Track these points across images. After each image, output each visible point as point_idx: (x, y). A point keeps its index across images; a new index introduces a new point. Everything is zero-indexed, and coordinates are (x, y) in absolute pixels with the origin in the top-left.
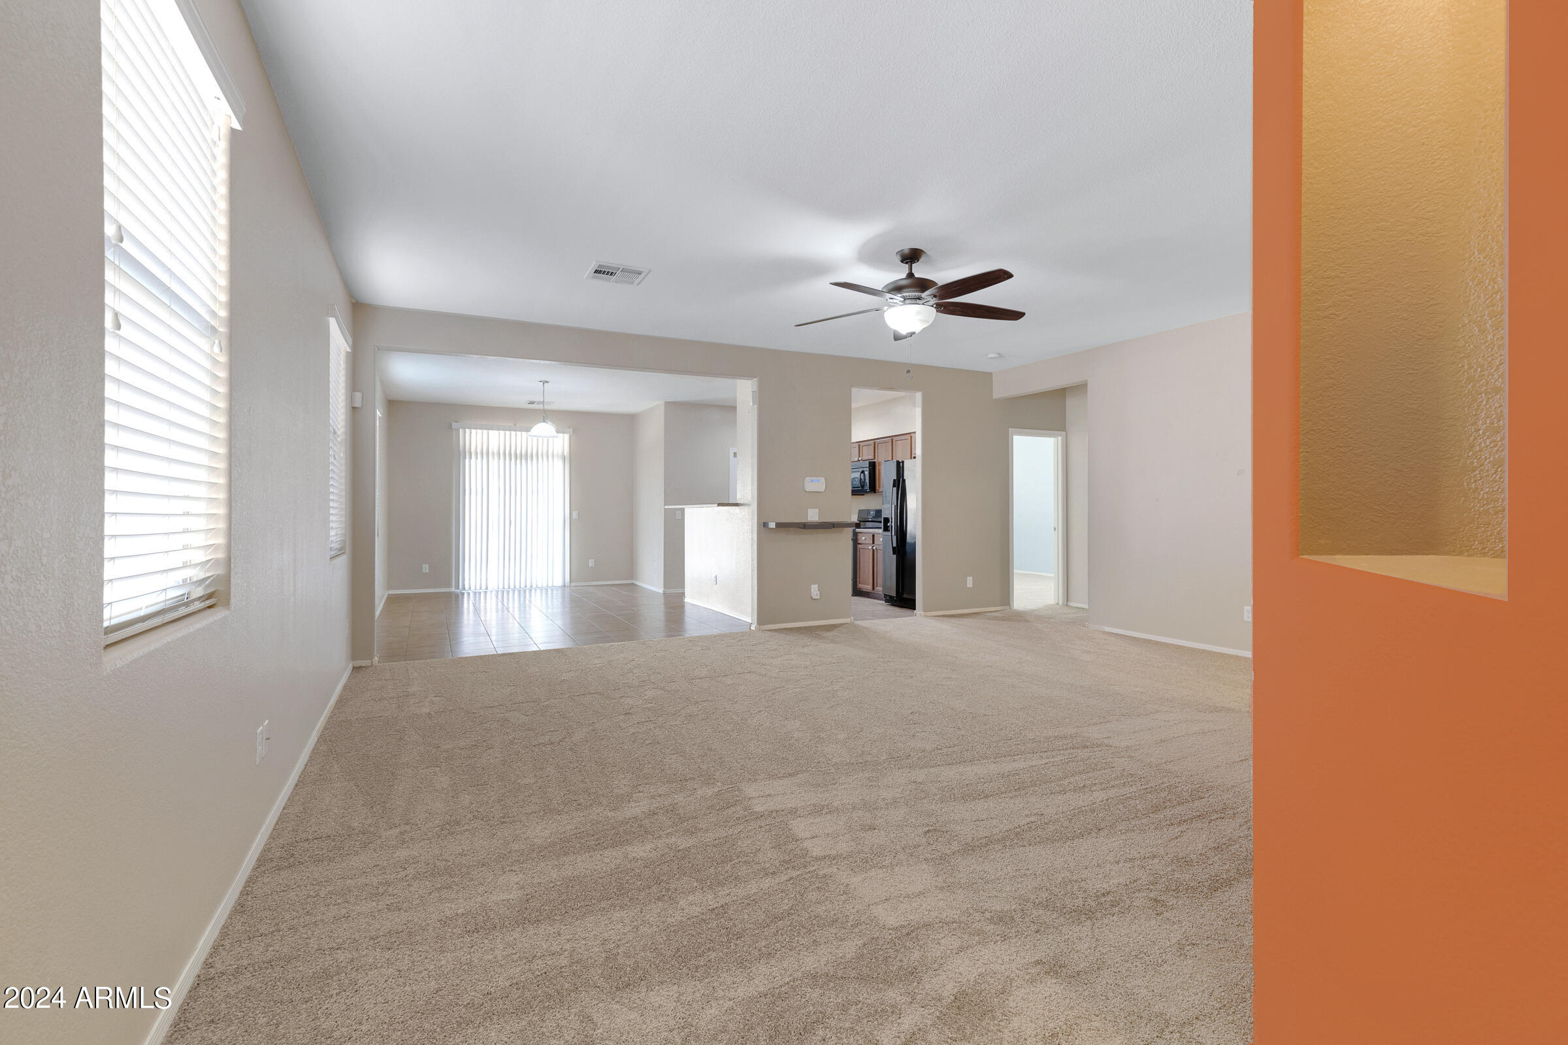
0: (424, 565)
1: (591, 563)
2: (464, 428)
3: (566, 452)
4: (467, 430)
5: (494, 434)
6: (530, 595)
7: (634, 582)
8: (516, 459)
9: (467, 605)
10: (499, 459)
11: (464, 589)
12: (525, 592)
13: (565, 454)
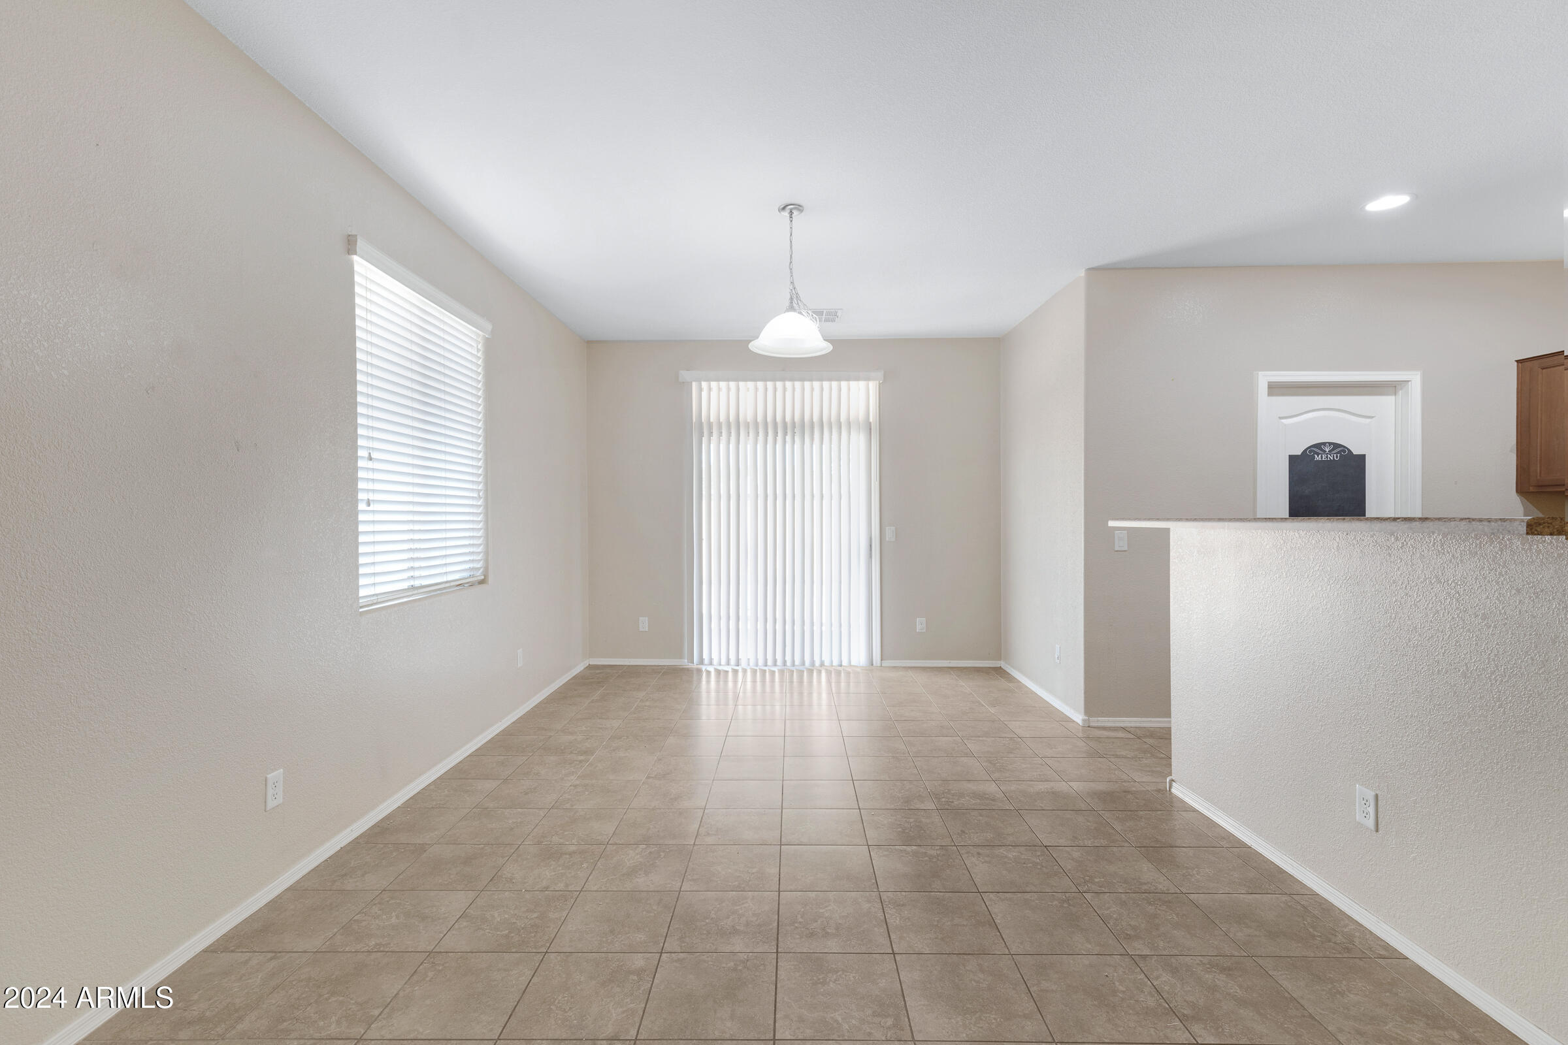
0: (641, 619)
1: (920, 624)
2: (699, 381)
3: (873, 417)
4: (704, 385)
5: (747, 388)
6: (810, 682)
7: (1002, 664)
8: (785, 434)
9: (708, 688)
10: (757, 433)
11: (701, 661)
12: (801, 673)
13: (871, 420)
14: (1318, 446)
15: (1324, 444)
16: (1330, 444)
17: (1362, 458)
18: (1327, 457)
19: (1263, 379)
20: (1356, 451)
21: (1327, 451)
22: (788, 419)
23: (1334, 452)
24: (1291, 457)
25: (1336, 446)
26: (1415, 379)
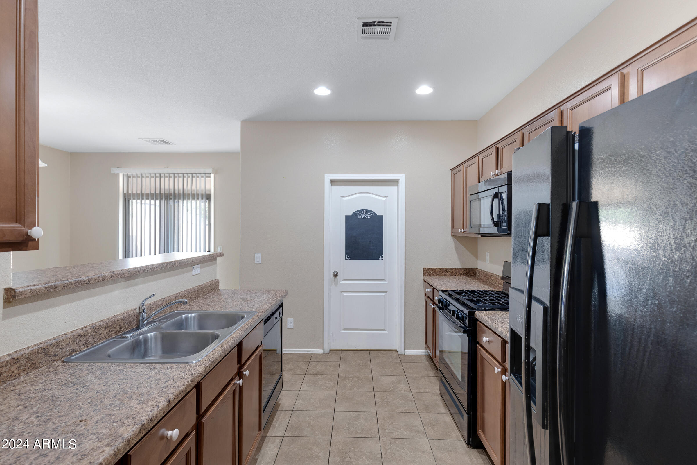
14: (360, 211)
15: (363, 210)
16: (366, 210)
17: (382, 217)
18: (364, 217)
19: (328, 177)
20: (378, 214)
21: (364, 213)
22: (158, 192)
23: (367, 214)
24: (347, 217)
25: (368, 211)
26: (402, 178)
